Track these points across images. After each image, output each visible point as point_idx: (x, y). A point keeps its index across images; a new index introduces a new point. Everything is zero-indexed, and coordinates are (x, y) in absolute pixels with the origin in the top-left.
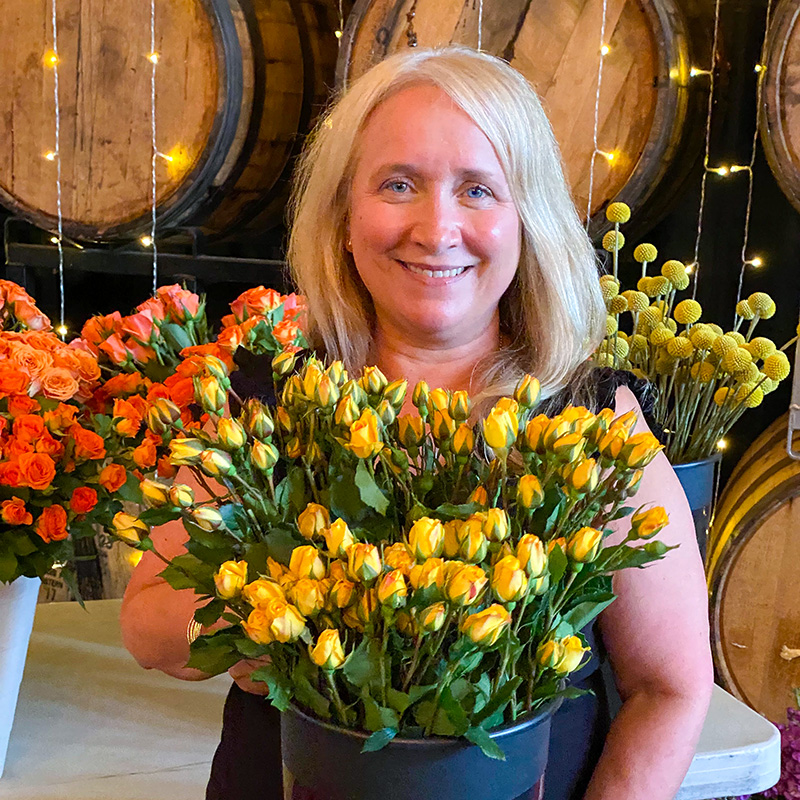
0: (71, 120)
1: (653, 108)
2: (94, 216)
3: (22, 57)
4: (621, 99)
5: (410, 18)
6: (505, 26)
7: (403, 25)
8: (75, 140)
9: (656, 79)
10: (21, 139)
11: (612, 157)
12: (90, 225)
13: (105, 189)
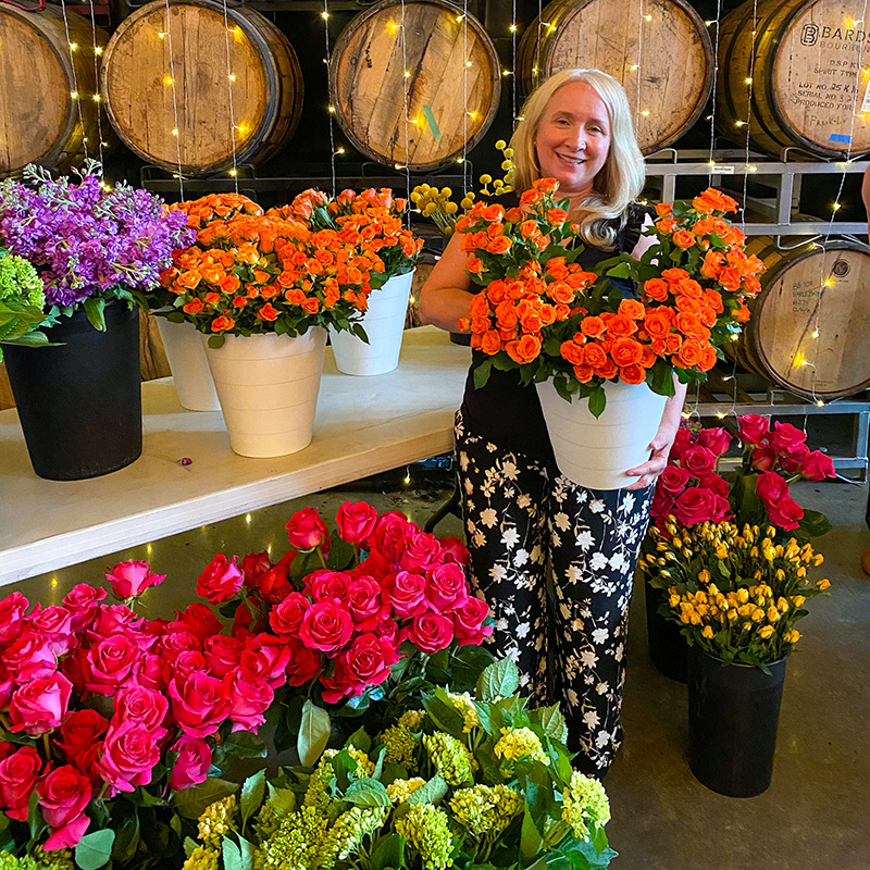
0: (182, 112)
1: (492, 90)
2: (198, 162)
3: (151, 80)
4: (476, 87)
5: (367, 52)
6: (416, 54)
7: (365, 55)
8: (184, 123)
9: (492, 77)
10: (152, 124)
11: (474, 115)
12: (196, 166)
13: (203, 147)
